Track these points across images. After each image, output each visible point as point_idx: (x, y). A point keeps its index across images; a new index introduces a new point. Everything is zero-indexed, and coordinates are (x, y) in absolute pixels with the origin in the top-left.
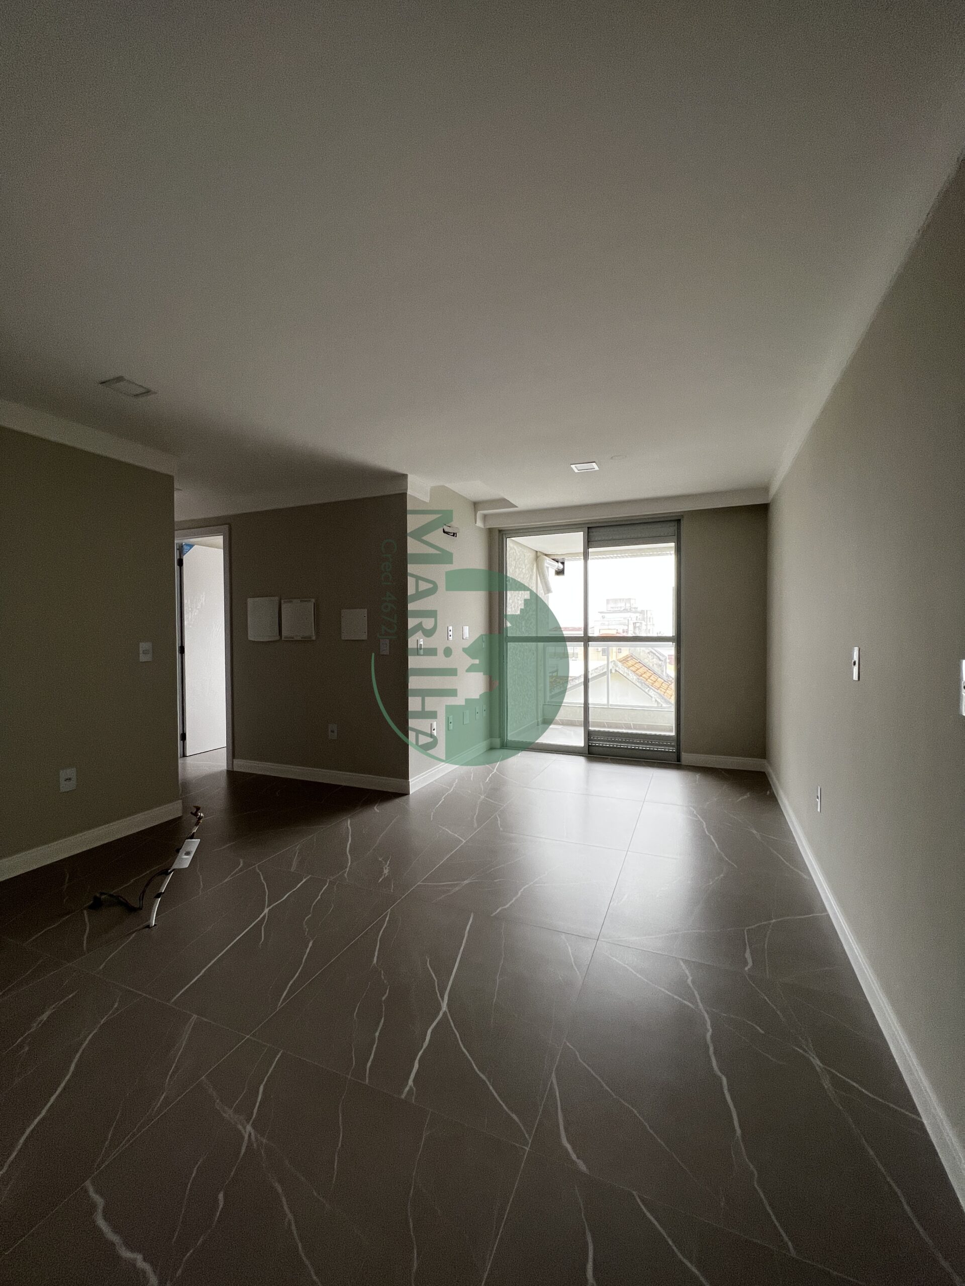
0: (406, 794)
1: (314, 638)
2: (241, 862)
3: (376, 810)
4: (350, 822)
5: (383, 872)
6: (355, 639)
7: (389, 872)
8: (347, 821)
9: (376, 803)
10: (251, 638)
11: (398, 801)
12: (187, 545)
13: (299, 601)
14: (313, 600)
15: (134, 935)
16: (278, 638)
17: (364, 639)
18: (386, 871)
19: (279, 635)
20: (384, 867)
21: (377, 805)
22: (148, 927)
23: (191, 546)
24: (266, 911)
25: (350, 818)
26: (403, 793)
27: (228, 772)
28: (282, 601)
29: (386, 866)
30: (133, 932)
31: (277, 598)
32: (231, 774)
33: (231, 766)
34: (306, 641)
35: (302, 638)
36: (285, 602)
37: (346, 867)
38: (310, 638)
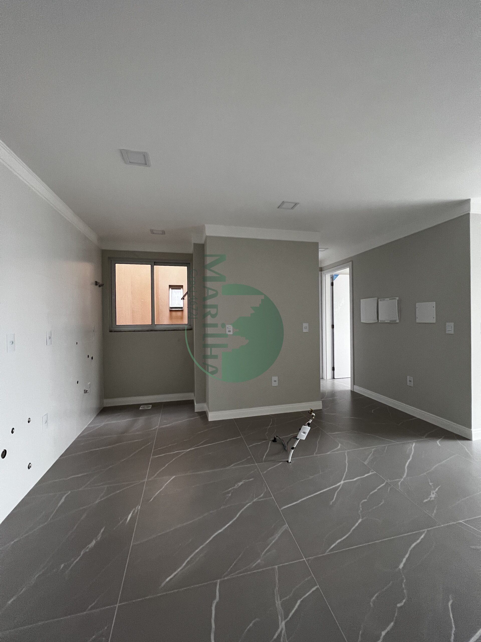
0: (470, 440)
1: (398, 321)
2: (340, 446)
3: (438, 443)
4: (415, 446)
5: (430, 495)
6: (426, 322)
7: (435, 498)
8: (412, 444)
9: (439, 438)
10: (362, 321)
11: (460, 442)
12: (335, 275)
13: (388, 299)
14: (397, 298)
15: (280, 463)
16: (377, 321)
17: (433, 322)
18: (433, 496)
19: (377, 319)
20: (432, 492)
21: (441, 439)
22: (288, 462)
23: (337, 275)
24: (342, 482)
25: (415, 442)
26: (467, 438)
27: (351, 391)
28: (379, 300)
29: (434, 492)
30: (281, 462)
31: (376, 298)
32: (353, 393)
33: (352, 389)
34: (392, 323)
35: (391, 321)
36: (380, 300)
37: (402, 478)
38: (395, 321)
